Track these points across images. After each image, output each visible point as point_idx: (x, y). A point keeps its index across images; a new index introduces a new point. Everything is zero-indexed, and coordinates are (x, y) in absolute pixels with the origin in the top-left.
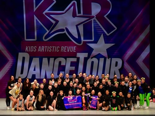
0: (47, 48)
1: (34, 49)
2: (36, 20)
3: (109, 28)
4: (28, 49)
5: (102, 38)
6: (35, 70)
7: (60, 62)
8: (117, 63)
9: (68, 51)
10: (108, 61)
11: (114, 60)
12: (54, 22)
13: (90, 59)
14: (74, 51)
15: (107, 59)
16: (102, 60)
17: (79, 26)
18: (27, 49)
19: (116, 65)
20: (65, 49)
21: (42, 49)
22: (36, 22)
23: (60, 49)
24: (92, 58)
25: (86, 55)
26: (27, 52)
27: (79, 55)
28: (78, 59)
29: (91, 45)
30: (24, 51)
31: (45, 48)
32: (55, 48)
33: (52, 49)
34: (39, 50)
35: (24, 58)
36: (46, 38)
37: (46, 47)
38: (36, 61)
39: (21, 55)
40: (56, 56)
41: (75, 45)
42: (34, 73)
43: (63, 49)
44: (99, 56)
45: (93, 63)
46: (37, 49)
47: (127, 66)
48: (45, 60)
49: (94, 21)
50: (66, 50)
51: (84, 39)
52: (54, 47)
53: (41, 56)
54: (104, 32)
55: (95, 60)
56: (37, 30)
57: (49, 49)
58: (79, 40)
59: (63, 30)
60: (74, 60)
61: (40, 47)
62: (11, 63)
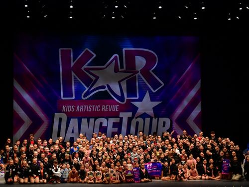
0: (86, 107)
1: (72, 109)
2: (74, 76)
3: (155, 84)
4: (65, 108)
5: (147, 97)
6: (73, 132)
7: (101, 123)
8: (164, 123)
9: (110, 110)
10: (155, 120)
11: (162, 120)
12: (94, 78)
13: (134, 119)
14: (117, 110)
15: (154, 119)
16: (148, 120)
17: (121, 83)
18: (64, 109)
19: (164, 125)
20: (106, 108)
21: (80, 108)
22: (74, 79)
23: (101, 108)
24: (136, 118)
25: (130, 114)
26: (64, 112)
27: (121, 115)
28: (121, 119)
29: (137, 104)
30: (61, 111)
31: (84, 107)
32: (95, 107)
33: (92, 108)
34: (78, 110)
35: (60, 120)
37: (85, 106)
38: (74, 122)
39: (57, 115)
40: (96, 116)
41: (118, 103)
42: (72, 135)
44: (144, 116)
45: (137, 123)
46: (75, 108)
47: (175, 125)
48: (84, 121)
49: (139, 76)
50: (108, 109)
51: (127, 97)
52: (94, 106)
53: (79, 116)
54: (150, 89)
55: (140, 120)
56: (75, 85)
57: (89, 109)
58: (121, 98)
59: (103, 87)
60: (118, 120)
61: (78, 106)
62: (46, 125)
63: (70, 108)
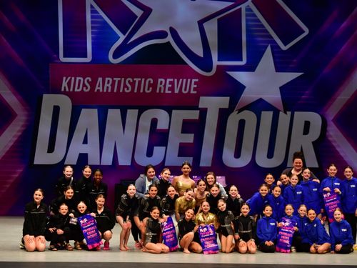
0: (120, 82)
1: (84, 85)
2: (92, 6)
3: (287, 31)
4: (69, 84)
5: (267, 59)
6: (85, 142)
7: (154, 122)
8: (307, 124)
9: (177, 91)
10: (284, 118)
11: (301, 117)
12: (138, 12)
13: (235, 113)
14: (192, 92)
15: (282, 114)
16: (267, 116)
17: (205, 25)
18: (65, 84)
19: (306, 131)
20: (168, 86)
21: (104, 85)
22: (92, 12)
23: (154, 86)
24: (240, 111)
25: (224, 101)
26: (65, 93)
27: (205, 102)
28: (204, 112)
29: (241, 77)
30: (57, 90)
31: (114, 82)
32: (140, 82)
33: (133, 84)
34: (99, 88)
35: (56, 110)
36: (116, 55)
37: (117, 80)
38: (89, 117)
39: (49, 101)
40: (143, 103)
41: (196, 75)
42: (84, 149)
43: (164, 85)
44: (259, 106)
45: (242, 124)
46: (93, 84)
47: (335, 134)
48: (113, 115)
49: (248, 9)
50: (172, 89)
51: (219, 60)
52: (137, 80)
53: (103, 104)
54: (275, 42)
55: (250, 117)
56: (92, 33)
57: (125, 86)
58: (205, 62)
59: (162, 34)
60: (194, 115)
61: (100, 80)
62: (21, 123)
63: (80, 84)
